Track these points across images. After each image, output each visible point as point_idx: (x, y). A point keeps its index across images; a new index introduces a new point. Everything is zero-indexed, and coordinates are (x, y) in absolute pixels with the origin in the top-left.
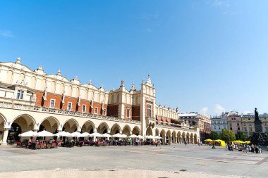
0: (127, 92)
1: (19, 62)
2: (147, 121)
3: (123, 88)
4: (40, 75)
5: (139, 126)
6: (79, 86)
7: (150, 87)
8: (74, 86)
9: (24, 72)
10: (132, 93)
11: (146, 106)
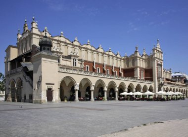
0: (140, 56)
1: (62, 35)
2: (159, 81)
3: (138, 53)
4: (77, 46)
5: (153, 86)
6: (103, 54)
7: (159, 52)
8: (100, 54)
9: (67, 44)
10: (144, 57)
11: (157, 68)
